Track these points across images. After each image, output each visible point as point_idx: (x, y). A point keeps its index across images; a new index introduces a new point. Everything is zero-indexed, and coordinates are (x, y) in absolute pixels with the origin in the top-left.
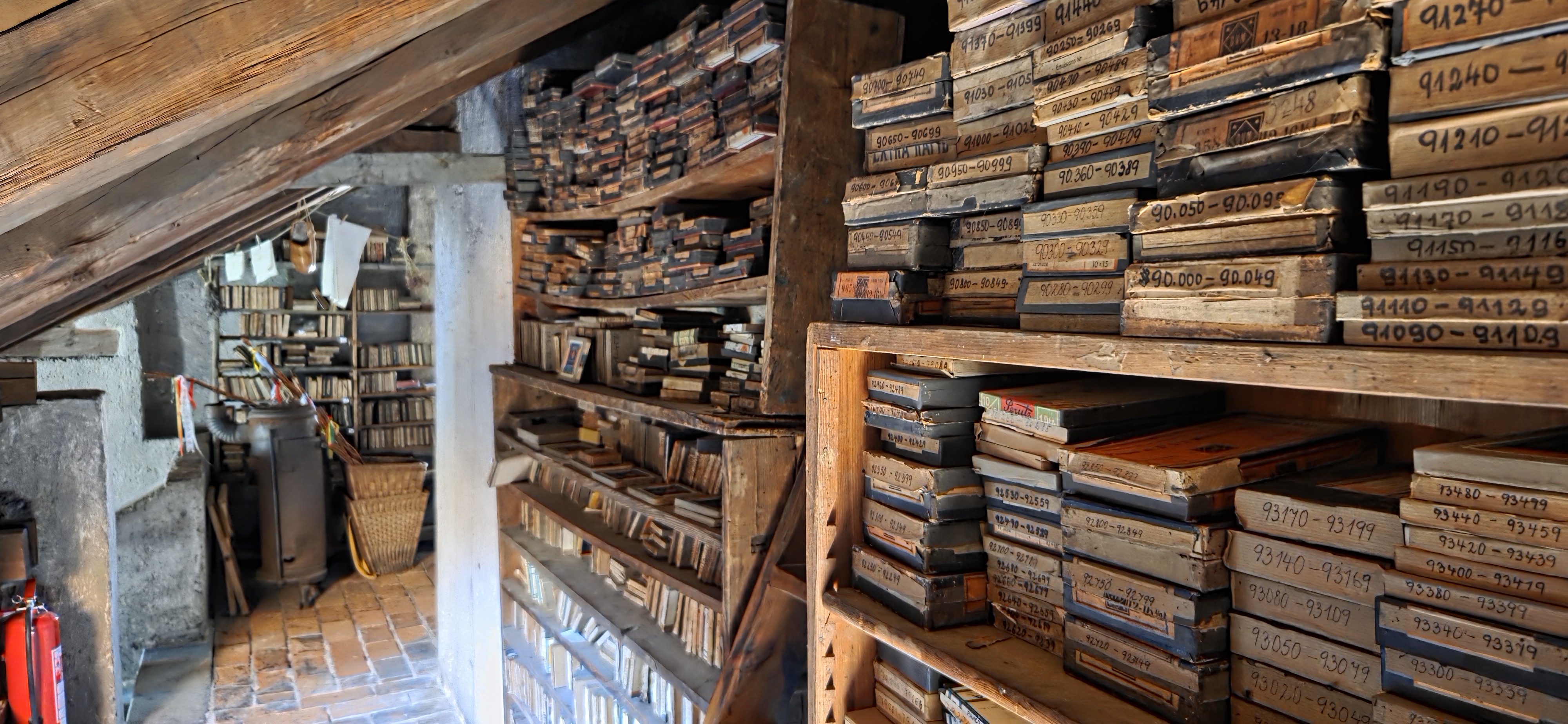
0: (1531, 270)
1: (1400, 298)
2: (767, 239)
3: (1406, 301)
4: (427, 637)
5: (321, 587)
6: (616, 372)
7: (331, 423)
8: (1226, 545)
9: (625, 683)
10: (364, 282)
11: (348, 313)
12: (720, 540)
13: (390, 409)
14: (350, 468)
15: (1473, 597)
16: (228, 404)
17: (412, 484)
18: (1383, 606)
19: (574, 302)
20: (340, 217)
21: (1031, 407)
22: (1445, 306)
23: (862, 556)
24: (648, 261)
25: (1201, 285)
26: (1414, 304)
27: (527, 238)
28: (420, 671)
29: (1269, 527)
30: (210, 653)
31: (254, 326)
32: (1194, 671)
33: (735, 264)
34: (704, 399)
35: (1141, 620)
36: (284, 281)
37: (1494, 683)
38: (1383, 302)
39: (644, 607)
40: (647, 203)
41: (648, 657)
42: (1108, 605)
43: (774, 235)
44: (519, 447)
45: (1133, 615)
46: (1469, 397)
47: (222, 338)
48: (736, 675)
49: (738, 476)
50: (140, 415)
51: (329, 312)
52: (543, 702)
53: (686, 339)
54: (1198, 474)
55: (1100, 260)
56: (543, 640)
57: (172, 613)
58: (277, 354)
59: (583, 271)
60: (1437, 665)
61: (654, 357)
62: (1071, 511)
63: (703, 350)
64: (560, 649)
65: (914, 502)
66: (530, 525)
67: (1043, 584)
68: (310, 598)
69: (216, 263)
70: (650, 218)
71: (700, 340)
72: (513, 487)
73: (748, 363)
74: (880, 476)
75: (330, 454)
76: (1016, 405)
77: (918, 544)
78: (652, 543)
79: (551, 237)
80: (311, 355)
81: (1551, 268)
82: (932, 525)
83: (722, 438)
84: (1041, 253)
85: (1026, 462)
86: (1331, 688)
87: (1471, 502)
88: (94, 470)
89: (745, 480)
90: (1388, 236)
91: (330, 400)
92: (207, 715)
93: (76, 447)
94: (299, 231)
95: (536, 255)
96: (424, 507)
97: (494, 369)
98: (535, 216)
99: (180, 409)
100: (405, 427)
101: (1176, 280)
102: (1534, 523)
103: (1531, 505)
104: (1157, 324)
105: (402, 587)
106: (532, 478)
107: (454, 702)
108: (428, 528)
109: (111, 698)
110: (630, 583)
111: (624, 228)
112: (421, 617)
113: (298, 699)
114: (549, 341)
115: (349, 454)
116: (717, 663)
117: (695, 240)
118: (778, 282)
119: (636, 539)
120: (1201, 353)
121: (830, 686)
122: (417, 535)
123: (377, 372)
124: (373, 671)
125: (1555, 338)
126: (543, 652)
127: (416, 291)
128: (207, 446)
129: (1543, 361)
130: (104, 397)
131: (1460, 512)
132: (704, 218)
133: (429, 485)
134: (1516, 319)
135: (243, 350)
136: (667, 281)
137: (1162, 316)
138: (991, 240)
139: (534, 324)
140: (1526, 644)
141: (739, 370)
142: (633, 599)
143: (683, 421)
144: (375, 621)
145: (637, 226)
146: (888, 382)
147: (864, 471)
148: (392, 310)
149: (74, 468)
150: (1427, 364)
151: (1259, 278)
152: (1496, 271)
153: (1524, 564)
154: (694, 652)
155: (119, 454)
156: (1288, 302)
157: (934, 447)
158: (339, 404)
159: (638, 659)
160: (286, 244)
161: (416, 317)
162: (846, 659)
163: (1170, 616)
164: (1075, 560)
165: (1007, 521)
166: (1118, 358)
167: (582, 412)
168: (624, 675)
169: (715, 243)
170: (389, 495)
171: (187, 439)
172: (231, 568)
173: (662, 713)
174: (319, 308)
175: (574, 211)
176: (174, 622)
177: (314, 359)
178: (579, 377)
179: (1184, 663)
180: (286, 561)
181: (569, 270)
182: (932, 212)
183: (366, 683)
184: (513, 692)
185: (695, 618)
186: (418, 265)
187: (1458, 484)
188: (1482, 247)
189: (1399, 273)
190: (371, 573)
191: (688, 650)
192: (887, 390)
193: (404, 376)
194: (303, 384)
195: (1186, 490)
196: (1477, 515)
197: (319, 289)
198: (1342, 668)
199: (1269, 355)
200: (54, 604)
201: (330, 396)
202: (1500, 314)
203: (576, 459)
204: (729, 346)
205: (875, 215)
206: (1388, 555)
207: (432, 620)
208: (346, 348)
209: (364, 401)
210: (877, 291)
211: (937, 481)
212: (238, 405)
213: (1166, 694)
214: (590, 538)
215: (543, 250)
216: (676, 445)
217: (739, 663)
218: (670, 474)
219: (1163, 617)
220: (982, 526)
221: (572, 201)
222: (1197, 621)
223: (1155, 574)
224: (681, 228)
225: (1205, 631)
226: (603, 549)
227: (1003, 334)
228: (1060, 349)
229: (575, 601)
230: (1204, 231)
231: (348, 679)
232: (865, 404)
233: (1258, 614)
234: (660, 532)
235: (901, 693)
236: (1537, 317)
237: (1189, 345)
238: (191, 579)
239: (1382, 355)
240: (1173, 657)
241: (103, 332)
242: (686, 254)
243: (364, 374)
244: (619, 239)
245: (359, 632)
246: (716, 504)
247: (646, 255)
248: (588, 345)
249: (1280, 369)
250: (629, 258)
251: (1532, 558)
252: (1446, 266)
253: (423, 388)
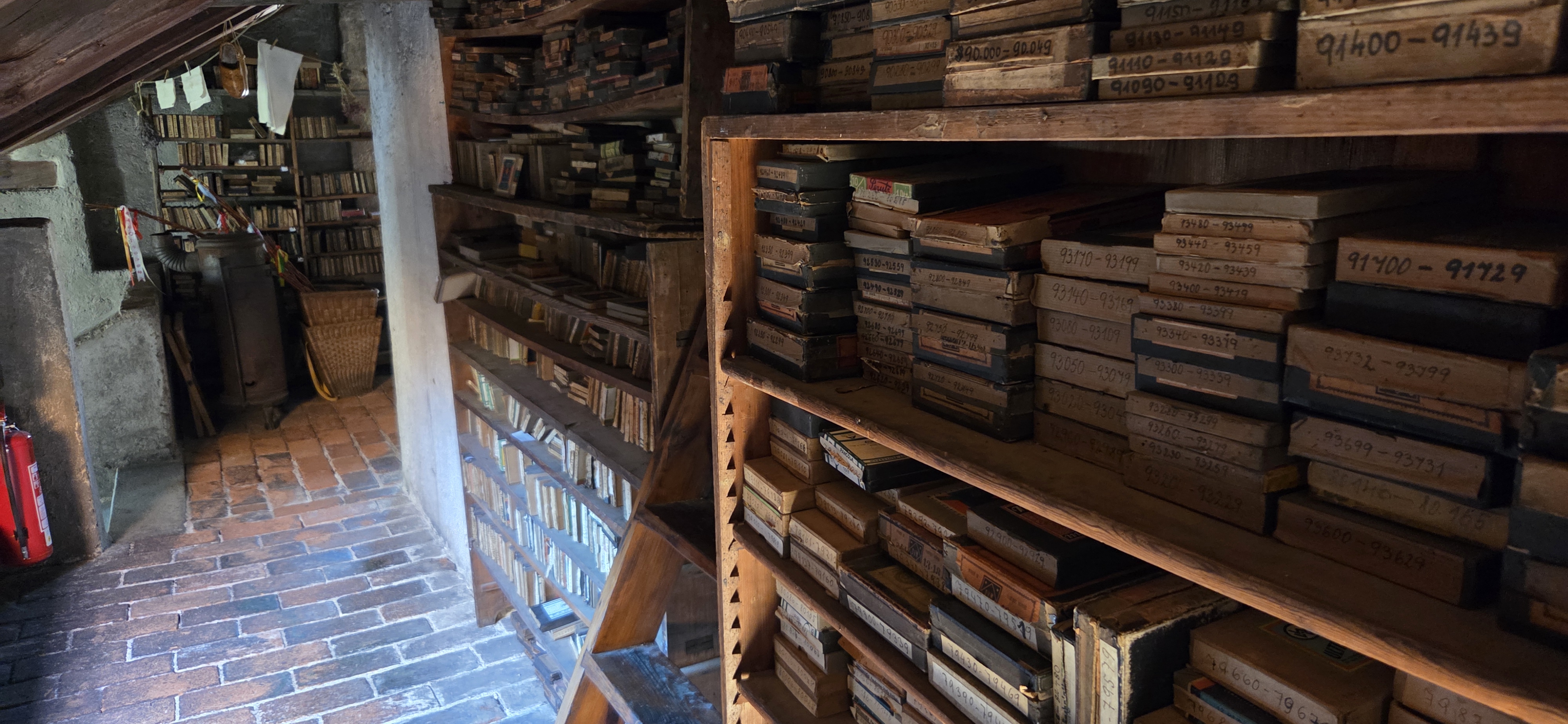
0: (1223, 26)
1: (1135, 56)
2: (681, 48)
3: (1139, 58)
4: (391, 452)
5: (285, 408)
6: (549, 187)
7: (280, 251)
8: (1033, 286)
9: (572, 472)
10: (300, 109)
11: (287, 141)
12: (648, 336)
13: (338, 239)
14: (303, 295)
15: (1197, 305)
16: (175, 234)
17: (366, 310)
18: (1138, 321)
19: (505, 119)
20: (270, 42)
21: (890, 183)
22: (1164, 61)
23: (755, 325)
24: (573, 75)
25: (1001, 56)
26: (1144, 61)
27: (457, 57)
28: (386, 482)
29: (1064, 270)
30: (182, 471)
31: (192, 155)
32: (1004, 391)
33: (653, 74)
34: (630, 208)
35: (968, 355)
36: (219, 109)
37: (1210, 371)
38: (1124, 60)
39: (586, 406)
40: (569, 16)
41: (589, 447)
42: (944, 346)
43: (688, 43)
44: (462, 263)
45: (962, 352)
46: (1178, 135)
47: (161, 168)
48: (665, 451)
49: (662, 276)
50: (87, 246)
51: (267, 141)
52: (500, 498)
53: (612, 150)
54: (1012, 228)
55: (931, 41)
56: (496, 442)
57: (141, 435)
58: (219, 184)
59: (512, 87)
60: (1171, 362)
61: (583, 169)
62: (917, 270)
63: (629, 160)
64: (513, 448)
65: (795, 274)
66: (478, 338)
67: (898, 337)
68: (274, 420)
69: (146, 91)
70: (573, 32)
71: (625, 150)
72: (459, 303)
73: (669, 171)
74: (768, 254)
75: (282, 282)
76: (879, 183)
77: (797, 310)
78: (591, 346)
79: (479, 54)
80: (253, 184)
81: (1236, 24)
82: (808, 293)
83: (646, 240)
84: (887, 38)
85: (886, 233)
86: (1104, 393)
87: (1202, 231)
88: (48, 296)
89: (668, 280)
90: (1130, 4)
91: (277, 229)
92: (185, 524)
93: (27, 273)
94: (227, 55)
95: (466, 74)
96: (379, 331)
97: (433, 188)
98: (462, 33)
99: (126, 239)
100: (354, 256)
101: (982, 55)
102: (1242, 242)
103: (1242, 229)
104: (968, 94)
105: (364, 408)
106: (477, 293)
107: (420, 508)
108: (384, 353)
109: (90, 510)
110: (573, 385)
111: (548, 42)
112: (384, 435)
113: (271, 509)
114: (485, 159)
115: (301, 282)
116: (652, 449)
117: (615, 51)
118: (693, 90)
119: (576, 343)
120: (999, 117)
121: (730, 438)
122: (374, 359)
123: (322, 201)
124: (341, 483)
125: (1236, 82)
126: (497, 453)
127: (354, 118)
128: (158, 277)
129: (1225, 101)
130: (49, 225)
131: (1194, 240)
132: (622, 29)
133: (382, 311)
134: (1209, 67)
135: (183, 179)
136: (591, 94)
137: (973, 86)
138: (852, 31)
139: (470, 144)
140: (1230, 337)
141: (662, 178)
142: (576, 399)
143: (609, 227)
144: (340, 438)
145: (561, 40)
146: (773, 169)
147: (755, 252)
148: (331, 138)
149: (28, 293)
150: (1151, 111)
151: (1040, 48)
152: (1201, 29)
153: (1235, 277)
154: (632, 441)
155: (70, 284)
156: (1059, 67)
157: (811, 225)
158: (287, 232)
159: (582, 451)
160: (216, 70)
161: (355, 144)
162: (744, 416)
163: (988, 349)
164: (921, 311)
165: (872, 286)
166: (940, 127)
167: (521, 227)
168: (570, 465)
169: (634, 54)
170: (343, 320)
171: (137, 269)
172: (194, 392)
173: (606, 496)
174: (257, 137)
175: (500, 27)
176: (145, 443)
177: (258, 189)
178: (513, 193)
179: (998, 386)
180: (247, 384)
181: (499, 87)
182: (801, 6)
183: (334, 493)
184: (473, 491)
185: (632, 412)
186: (353, 91)
187: (1194, 217)
188: (1194, 10)
189: (1138, 36)
190: (333, 396)
191: (626, 440)
192: (772, 177)
193: (349, 204)
194: (249, 214)
195: (1001, 243)
196: (1205, 241)
197: (257, 117)
198: (1112, 377)
199: (1045, 113)
200: (25, 424)
201: (276, 225)
202: (1199, 65)
203: (516, 272)
204: (652, 155)
205: (755, 12)
206: (1145, 282)
207: (395, 437)
208: (288, 177)
209: (311, 230)
210: (758, 83)
211: (812, 254)
212: (185, 235)
213: (985, 412)
214: (535, 346)
215: (472, 68)
216: (608, 254)
217: (667, 442)
218: (604, 283)
219: (982, 350)
220: (854, 293)
221: (497, 16)
222: (1009, 349)
223: (979, 316)
224: (602, 40)
225: (1014, 358)
226: (546, 355)
227: (855, 113)
228: (898, 123)
229: (523, 404)
230: (1004, 9)
231: (316, 491)
232: (755, 190)
233: (1055, 342)
234: (597, 335)
235: (789, 440)
236: (1223, 65)
237: (991, 111)
238: (156, 403)
239: (1123, 106)
240: (990, 382)
241: (42, 163)
242: (607, 66)
243: (308, 202)
244: (544, 54)
245: (325, 449)
246: (643, 304)
247: (571, 69)
248: (521, 161)
249: (1054, 125)
250: (555, 73)
251: (1240, 272)
252: (1168, 28)
253: (369, 216)
